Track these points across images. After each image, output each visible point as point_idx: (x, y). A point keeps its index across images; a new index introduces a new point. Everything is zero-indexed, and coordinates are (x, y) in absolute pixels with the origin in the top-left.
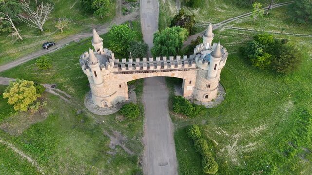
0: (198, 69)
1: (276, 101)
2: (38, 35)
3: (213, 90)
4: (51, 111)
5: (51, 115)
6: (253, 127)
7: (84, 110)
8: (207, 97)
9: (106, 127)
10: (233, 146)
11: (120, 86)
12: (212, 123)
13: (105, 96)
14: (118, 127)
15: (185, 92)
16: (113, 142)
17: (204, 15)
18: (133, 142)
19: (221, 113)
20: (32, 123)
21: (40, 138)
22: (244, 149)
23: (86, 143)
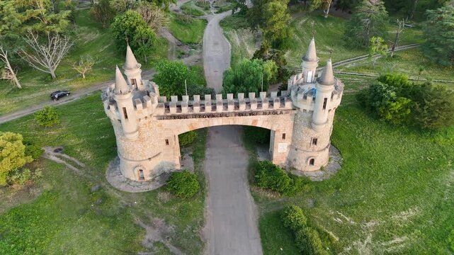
0: (295, 112)
1: (428, 171)
2: (47, 82)
3: (322, 150)
4: (47, 187)
5: (45, 194)
6: (397, 210)
7: (103, 184)
8: (312, 162)
9: (139, 211)
10: (366, 242)
11: (167, 142)
12: (325, 204)
13: (141, 159)
14: (159, 212)
15: (275, 156)
16: (150, 235)
17: (297, 58)
18: (186, 236)
19: (337, 188)
20: (12, 205)
21: (20, 230)
22: (387, 247)
23: (101, 238)
